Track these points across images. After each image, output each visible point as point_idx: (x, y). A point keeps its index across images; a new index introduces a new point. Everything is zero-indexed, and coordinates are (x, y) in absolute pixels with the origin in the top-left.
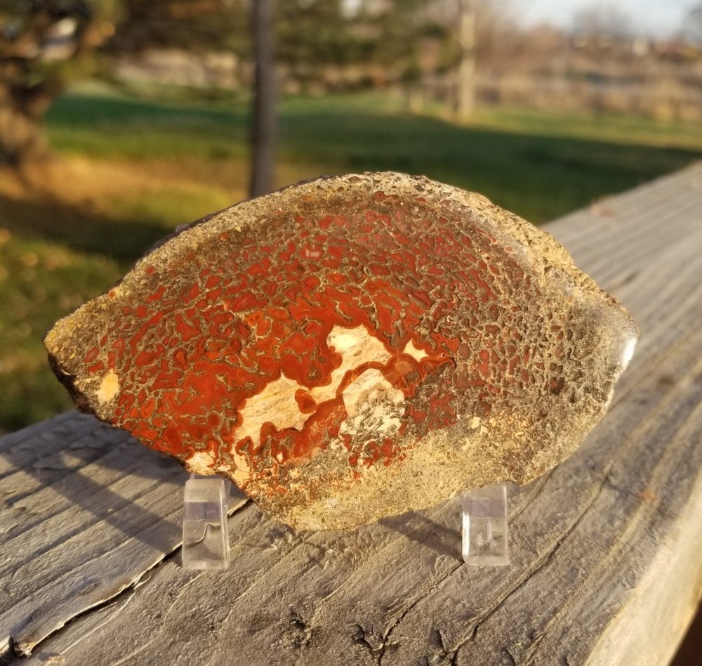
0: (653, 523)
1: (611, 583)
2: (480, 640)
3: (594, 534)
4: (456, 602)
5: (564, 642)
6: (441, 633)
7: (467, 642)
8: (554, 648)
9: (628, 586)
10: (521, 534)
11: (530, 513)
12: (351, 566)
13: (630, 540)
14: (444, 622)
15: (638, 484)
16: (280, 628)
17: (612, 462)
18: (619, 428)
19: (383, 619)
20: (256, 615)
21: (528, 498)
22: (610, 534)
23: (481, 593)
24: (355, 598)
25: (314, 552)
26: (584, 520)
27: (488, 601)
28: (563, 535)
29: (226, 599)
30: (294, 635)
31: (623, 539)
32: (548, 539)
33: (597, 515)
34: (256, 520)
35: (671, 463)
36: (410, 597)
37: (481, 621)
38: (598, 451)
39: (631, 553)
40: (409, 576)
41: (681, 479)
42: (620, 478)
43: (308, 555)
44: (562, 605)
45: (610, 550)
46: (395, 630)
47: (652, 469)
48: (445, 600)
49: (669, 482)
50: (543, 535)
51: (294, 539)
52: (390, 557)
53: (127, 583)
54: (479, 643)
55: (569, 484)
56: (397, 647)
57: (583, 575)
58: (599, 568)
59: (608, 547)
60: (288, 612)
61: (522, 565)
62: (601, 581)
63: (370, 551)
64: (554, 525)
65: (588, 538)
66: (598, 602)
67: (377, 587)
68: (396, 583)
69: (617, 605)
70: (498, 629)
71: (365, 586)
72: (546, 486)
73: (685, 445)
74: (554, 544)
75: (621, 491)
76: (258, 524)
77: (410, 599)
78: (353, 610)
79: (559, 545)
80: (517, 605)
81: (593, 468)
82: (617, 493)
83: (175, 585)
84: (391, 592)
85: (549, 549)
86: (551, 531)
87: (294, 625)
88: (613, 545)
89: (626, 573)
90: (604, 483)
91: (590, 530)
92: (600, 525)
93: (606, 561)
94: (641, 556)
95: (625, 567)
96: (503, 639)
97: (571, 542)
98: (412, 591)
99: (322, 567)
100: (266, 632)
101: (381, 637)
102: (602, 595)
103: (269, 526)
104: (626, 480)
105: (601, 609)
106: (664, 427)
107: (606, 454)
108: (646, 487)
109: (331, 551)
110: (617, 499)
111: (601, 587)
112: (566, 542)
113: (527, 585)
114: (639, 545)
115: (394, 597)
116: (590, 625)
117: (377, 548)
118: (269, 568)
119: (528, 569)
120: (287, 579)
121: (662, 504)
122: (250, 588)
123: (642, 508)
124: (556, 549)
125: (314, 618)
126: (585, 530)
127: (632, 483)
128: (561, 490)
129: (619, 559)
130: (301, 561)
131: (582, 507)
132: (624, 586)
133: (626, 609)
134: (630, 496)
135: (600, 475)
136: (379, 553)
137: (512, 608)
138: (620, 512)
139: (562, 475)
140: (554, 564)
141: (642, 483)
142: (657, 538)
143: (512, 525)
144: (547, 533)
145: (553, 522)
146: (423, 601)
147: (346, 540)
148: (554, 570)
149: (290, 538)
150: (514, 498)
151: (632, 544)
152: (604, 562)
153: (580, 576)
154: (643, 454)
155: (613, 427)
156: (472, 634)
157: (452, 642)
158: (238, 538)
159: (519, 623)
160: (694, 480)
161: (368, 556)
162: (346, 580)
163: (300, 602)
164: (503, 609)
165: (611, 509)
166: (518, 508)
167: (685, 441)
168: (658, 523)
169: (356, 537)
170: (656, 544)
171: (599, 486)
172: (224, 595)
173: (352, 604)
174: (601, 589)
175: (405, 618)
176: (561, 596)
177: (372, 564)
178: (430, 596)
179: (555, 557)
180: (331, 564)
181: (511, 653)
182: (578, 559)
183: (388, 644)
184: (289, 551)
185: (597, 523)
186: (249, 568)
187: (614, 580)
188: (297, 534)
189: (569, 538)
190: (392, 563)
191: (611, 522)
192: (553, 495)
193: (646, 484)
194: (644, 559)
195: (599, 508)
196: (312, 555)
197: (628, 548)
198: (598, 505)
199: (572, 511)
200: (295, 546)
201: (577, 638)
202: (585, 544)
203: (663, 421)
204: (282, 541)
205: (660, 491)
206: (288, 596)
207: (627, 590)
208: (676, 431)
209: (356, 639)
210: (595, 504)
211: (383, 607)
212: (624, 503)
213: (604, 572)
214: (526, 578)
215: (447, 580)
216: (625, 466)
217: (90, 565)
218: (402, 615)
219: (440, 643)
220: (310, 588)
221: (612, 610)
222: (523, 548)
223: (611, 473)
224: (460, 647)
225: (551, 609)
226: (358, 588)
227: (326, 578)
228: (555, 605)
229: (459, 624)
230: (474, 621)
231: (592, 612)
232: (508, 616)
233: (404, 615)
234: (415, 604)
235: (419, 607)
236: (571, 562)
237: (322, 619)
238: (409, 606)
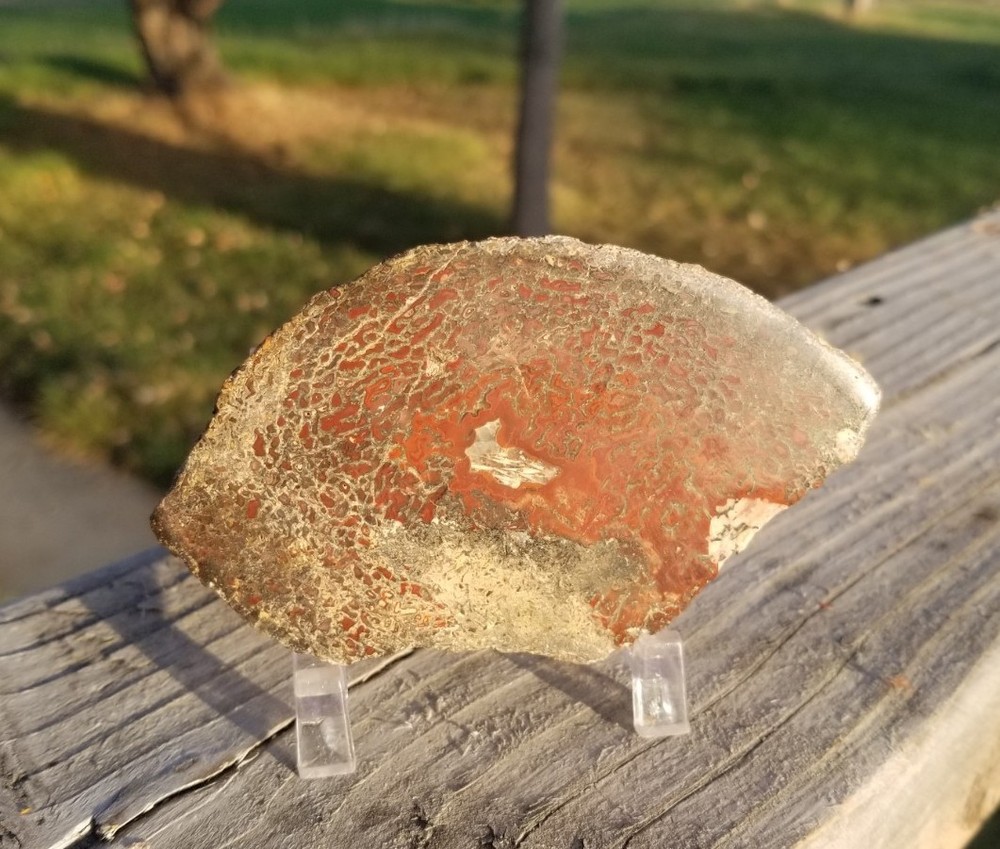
0: (894, 721)
1: (814, 795)
3: (812, 729)
4: (613, 806)
6: (585, 842)
9: (834, 801)
10: (717, 724)
11: (737, 696)
12: (496, 753)
13: (857, 741)
14: (593, 830)
15: (893, 665)
16: (398, 825)
17: (868, 632)
18: (894, 583)
19: (520, 822)
20: (372, 806)
21: (740, 677)
22: (832, 731)
23: (647, 796)
24: (493, 793)
25: (456, 733)
26: (805, 710)
27: (653, 807)
28: (770, 729)
29: (343, 785)
30: (413, 833)
31: (847, 740)
32: (750, 733)
33: (825, 705)
34: (393, 689)
35: (952, 636)
36: (559, 796)
37: (636, 830)
38: (855, 616)
39: (852, 759)
40: (564, 769)
41: (954, 661)
42: (871, 655)
43: (449, 737)
44: (743, 819)
45: (826, 752)
46: (531, 836)
47: (920, 645)
48: (599, 803)
49: (938, 665)
50: (745, 727)
51: (435, 716)
52: (547, 745)
53: (229, 760)
55: (800, 661)
57: (780, 783)
58: (803, 775)
59: (824, 749)
60: (411, 806)
61: (707, 764)
62: (800, 793)
63: (523, 737)
64: (763, 715)
65: (802, 735)
66: (789, 818)
67: (523, 782)
68: (546, 778)
69: (811, 825)
70: (655, 842)
71: (507, 779)
72: (769, 662)
73: (979, 612)
74: (756, 739)
75: (867, 674)
76: (396, 694)
77: (557, 799)
78: (487, 808)
79: (761, 742)
80: (686, 815)
81: (839, 640)
82: (861, 676)
84: (537, 789)
85: (746, 747)
86: (756, 722)
87: (415, 821)
88: (831, 746)
89: (836, 784)
90: (847, 661)
91: (808, 724)
92: (823, 719)
93: (816, 767)
94: (864, 762)
95: (839, 776)
97: (779, 739)
98: (563, 789)
99: (461, 752)
100: (380, 827)
101: (513, 843)
102: (798, 809)
103: (409, 697)
104: (879, 659)
105: (790, 827)
106: (959, 585)
107: (863, 621)
108: (902, 670)
109: (476, 733)
110: (858, 685)
111: (800, 799)
112: (771, 738)
113: (706, 791)
114: (866, 748)
115: (540, 796)
117: (533, 733)
118: (398, 751)
119: (713, 771)
120: (418, 765)
121: (917, 694)
122: (372, 773)
123: (887, 699)
124: (756, 746)
125: (439, 815)
126: (801, 724)
127: (886, 663)
128: (787, 668)
129: (832, 767)
130: (437, 744)
131: (807, 693)
132: (829, 800)
133: (823, 829)
134: (877, 681)
135: (845, 651)
136: (534, 740)
137: (680, 818)
138: (856, 703)
139: (795, 647)
140: (748, 765)
141: (899, 664)
142: (893, 740)
143: (709, 713)
144: (750, 725)
145: (763, 711)
146: (573, 803)
147: (497, 720)
148: (745, 773)
149: (430, 714)
150: (722, 676)
151: (857, 746)
152: (813, 768)
153: (776, 784)
154: (916, 623)
155: (887, 582)
158: (368, 710)
159: (682, 838)
160: (972, 663)
161: (520, 742)
162: (487, 770)
163: (428, 794)
164: (668, 818)
165: (844, 698)
166: (724, 690)
167: (980, 606)
168: (901, 720)
169: (511, 717)
170: (889, 749)
171: (839, 666)
173: (489, 800)
174: (798, 802)
175: (546, 822)
176: (745, 807)
177: (522, 752)
178: (583, 797)
179: (752, 758)
180: (473, 749)
182: (781, 761)
184: (426, 731)
185: (820, 715)
186: (375, 749)
187: (819, 792)
188: (439, 710)
189: (776, 734)
190: (548, 752)
191: (839, 716)
192: (775, 674)
193: (903, 665)
194: (866, 767)
195: (829, 696)
196: (453, 737)
197: (850, 751)
198: (829, 692)
199: (793, 698)
200: (435, 724)
202: (796, 742)
203: (960, 576)
204: (420, 717)
205: (920, 676)
206: (415, 786)
207: (831, 805)
208: (973, 592)
209: (483, 842)
210: (826, 690)
211: (524, 807)
212: (865, 691)
213: (808, 780)
214: (707, 780)
215: (609, 778)
216: (884, 639)
218: (543, 817)
220: (442, 778)
221: (804, 829)
222: (714, 742)
223: (862, 648)
225: (727, 822)
226: (500, 780)
227: (463, 766)
228: (734, 817)
229: (609, 832)
230: (628, 830)
231: (778, 831)
232: (672, 827)
233: (547, 818)
234: (563, 805)
235: (567, 809)
236: (770, 764)
237: (449, 816)
238: (555, 807)
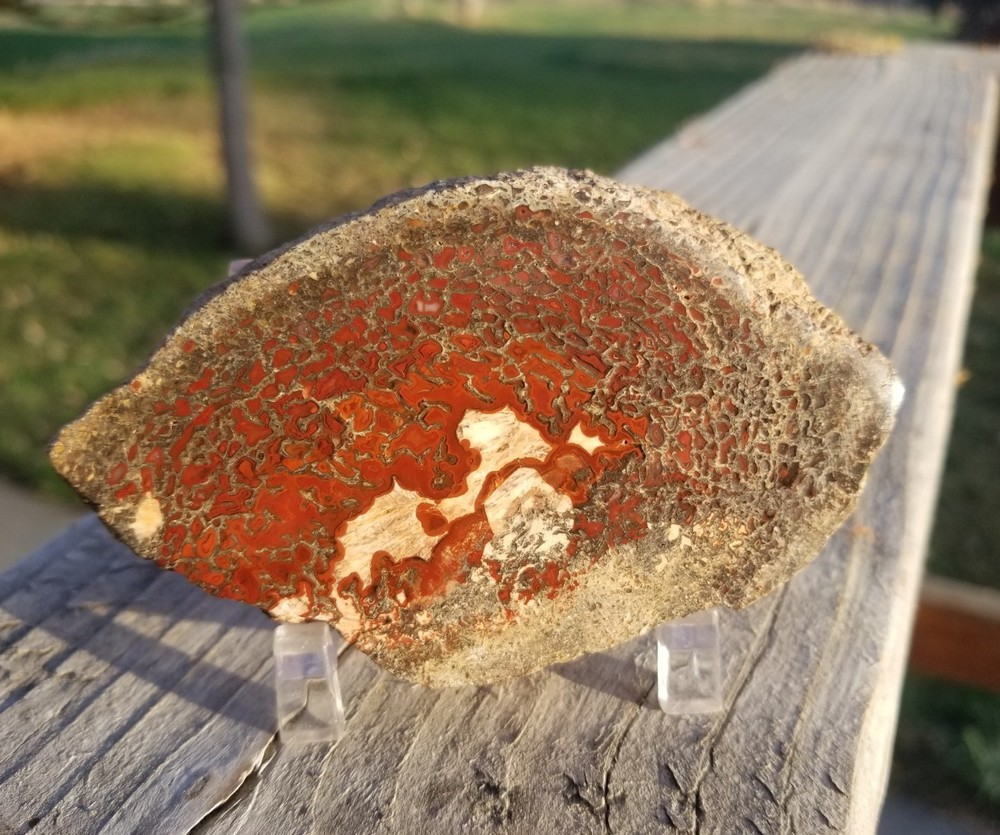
0: (874, 567)
1: (851, 659)
2: (721, 768)
3: (812, 593)
4: (676, 720)
5: (820, 752)
6: (672, 767)
7: (706, 775)
8: (810, 763)
9: (871, 660)
12: (532, 689)
13: (856, 596)
14: (670, 751)
16: (469, 799)
19: (594, 761)
20: (431, 784)
22: (831, 590)
24: (550, 735)
28: (776, 602)
29: (386, 768)
30: (489, 805)
31: (848, 595)
32: (761, 610)
36: (618, 722)
37: (713, 740)
39: (863, 614)
44: (804, 701)
45: (837, 612)
46: (614, 774)
48: (662, 720)
54: (720, 773)
56: (623, 798)
57: (816, 654)
58: (831, 641)
59: (834, 609)
60: (471, 773)
61: (741, 652)
62: (838, 659)
65: (807, 601)
66: (843, 689)
67: (574, 714)
68: (594, 704)
69: (866, 691)
70: (738, 749)
71: (557, 716)
74: (769, 616)
77: (618, 726)
78: (553, 755)
79: (776, 616)
80: (750, 711)
83: (312, 757)
84: (592, 719)
85: (765, 624)
87: (485, 790)
88: (838, 605)
89: (864, 643)
91: (805, 588)
92: (815, 580)
93: (837, 630)
94: (874, 615)
95: (861, 634)
96: (748, 762)
97: (789, 608)
98: (619, 712)
99: (496, 697)
100: (451, 807)
101: (600, 788)
102: (846, 677)
105: (849, 698)
111: (841, 667)
112: (782, 611)
113: (754, 679)
114: (868, 601)
115: (599, 726)
116: (843, 723)
118: (429, 711)
119: (750, 656)
120: (457, 723)
121: (877, 537)
122: (413, 745)
123: (856, 548)
124: (774, 621)
125: (507, 777)
126: (800, 591)
129: (850, 625)
130: (467, 694)
132: (867, 660)
133: (878, 692)
137: (746, 715)
138: (834, 558)
140: (777, 643)
142: (885, 586)
146: (636, 725)
148: (780, 652)
151: (859, 600)
152: (835, 631)
153: (812, 656)
156: (708, 763)
157: (688, 779)
159: (761, 736)
162: (532, 711)
163: (483, 754)
164: (735, 719)
168: (880, 566)
170: (886, 596)
172: (381, 761)
173: (549, 744)
174: (842, 671)
175: (620, 754)
176: (799, 688)
177: (557, 681)
178: (642, 716)
179: (777, 634)
180: (506, 689)
181: (763, 781)
182: (804, 632)
183: (611, 797)
185: (811, 578)
186: (403, 715)
187: (854, 654)
189: (785, 604)
190: (583, 675)
191: (827, 573)
194: (879, 619)
197: (856, 606)
201: (833, 743)
202: (806, 609)
206: (465, 749)
207: (872, 665)
209: (569, 796)
211: (590, 743)
213: (838, 645)
214: (749, 668)
217: (188, 748)
218: (615, 749)
219: (674, 783)
220: (490, 731)
221: (862, 697)
222: (734, 626)
224: (700, 784)
225: (792, 708)
226: (550, 718)
227: (506, 711)
228: (795, 701)
229: (688, 750)
230: (705, 742)
231: (841, 705)
232: (744, 727)
233: (618, 750)
234: (627, 731)
235: (634, 733)
236: (795, 638)
237: (517, 775)
238: (621, 735)
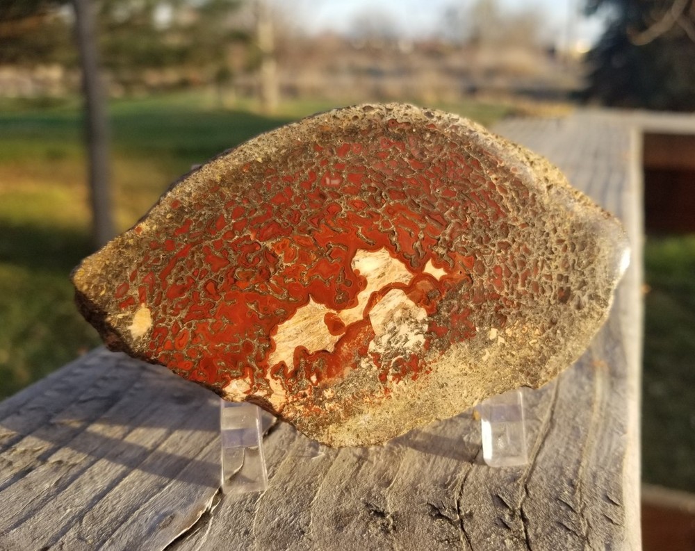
0: (612, 384)
1: (608, 433)
2: (534, 495)
3: (574, 398)
4: (498, 471)
5: (598, 483)
6: (500, 496)
7: (525, 499)
8: (593, 490)
9: (621, 432)
12: (396, 456)
13: (603, 398)
14: (498, 488)
19: (447, 495)
20: (335, 513)
22: (586, 397)
24: (414, 482)
25: (357, 452)
26: (561, 390)
28: (551, 403)
29: (302, 505)
30: (379, 523)
31: (598, 399)
33: (568, 384)
34: (292, 434)
36: (459, 473)
37: (526, 480)
39: (610, 409)
43: (355, 455)
44: (581, 456)
45: (593, 408)
46: (462, 501)
48: (488, 471)
50: (536, 405)
53: (202, 509)
54: (534, 498)
56: (470, 515)
57: (584, 431)
58: (593, 424)
59: (591, 406)
60: (363, 505)
61: (533, 432)
62: (599, 433)
64: (540, 397)
65: (571, 402)
66: (606, 450)
67: (427, 470)
68: (441, 465)
70: (543, 484)
71: (416, 472)
74: (548, 411)
77: (459, 475)
78: (418, 492)
79: (553, 411)
80: (547, 463)
83: (248, 502)
84: (441, 472)
85: (547, 416)
86: (540, 402)
87: (374, 514)
88: (593, 404)
89: (614, 424)
91: (569, 396)
92: (575, 392)
93: (595, 417)
94: (617, 408)
95: (611, 419)
96: (551, 491)
97: (561, 407)
98: (458, 468)
99: (371, 462)
100: (352, 525)
101: (454, 509)
102: (606, 443)
105: (611, 454)
108: (591, 358)
110: (576, 370)
111: (602, 437)
112: (557, 408)
113: (546, 446)
114: (612, 402)
115: (446, 476)
116: (610, 467)
118: (326, 472)
119: (540, 434)
120: (347, 478)
121: (610, 368)
122: (319, 492)
123: (598, 374)
124: (552, 413)
125: (388, 506)
126: (566, 397)
129: (603, 414)
130: (350, 461)
132: (618, 433)
134: (584, 366)
137: (545, 466)
138: (584, 379)
140: (557, 426)
142: (621, 393)
144: (538, 404)
145: (538, 395)
146: (471, 475)
148: (560, 431)
151: (605, 401)
153: (581, 432)
156: (525, 493)
157: (513, 502)
159: (556, 476)
162: (398, 470)
163: (369, 495)
164: (537, 468)
165: (575, 378)
168: (615, 383)
170: (623, 399)
172: (297, 502)
173: (414, 487)
175: (464, 490)
176: (577, 449)
178: (474, 469)
179: (555, 421)
180: (378, 458)
181: (564, 501)
182: (573, 419)
183: (462, 514)
185: (571, 390)
186: (308, 475)
187: (609, 430)
189: (557, 404)
191: (582, 388)
193: (589, 355)
197: (605, 405)
201: (605, 479)
202: (572, 407)
206: (355, 492)
207: (622, 436)
209: (434, 515)
211: (442, 485)
212: (583, 372)
213: (598, 426)
214: (541, 440)
217: (156, 500)
218: (460, 488)
219: (504, 505)
220: (371, 482)
221: (619, 453)
224: (522, 505)
225: (574, 461)
227: (380, 470)
228: (576, 457)
229: (510, 486)
230: (520, 482)
231: (606, 457)
232: (545, 472)
233: (462, 488)
234: (466, 478)
235: (470, 479)
236: (568, 422)
237: (395, 505)
238: (462, 480)
